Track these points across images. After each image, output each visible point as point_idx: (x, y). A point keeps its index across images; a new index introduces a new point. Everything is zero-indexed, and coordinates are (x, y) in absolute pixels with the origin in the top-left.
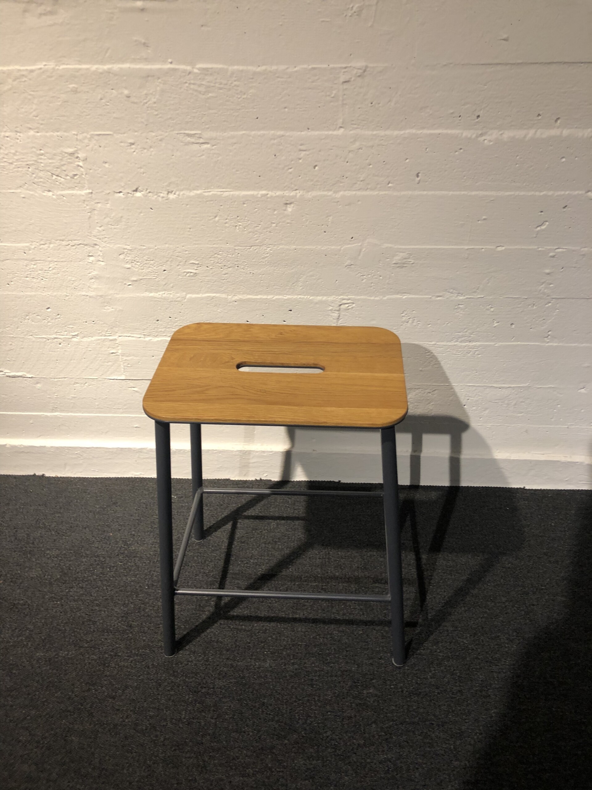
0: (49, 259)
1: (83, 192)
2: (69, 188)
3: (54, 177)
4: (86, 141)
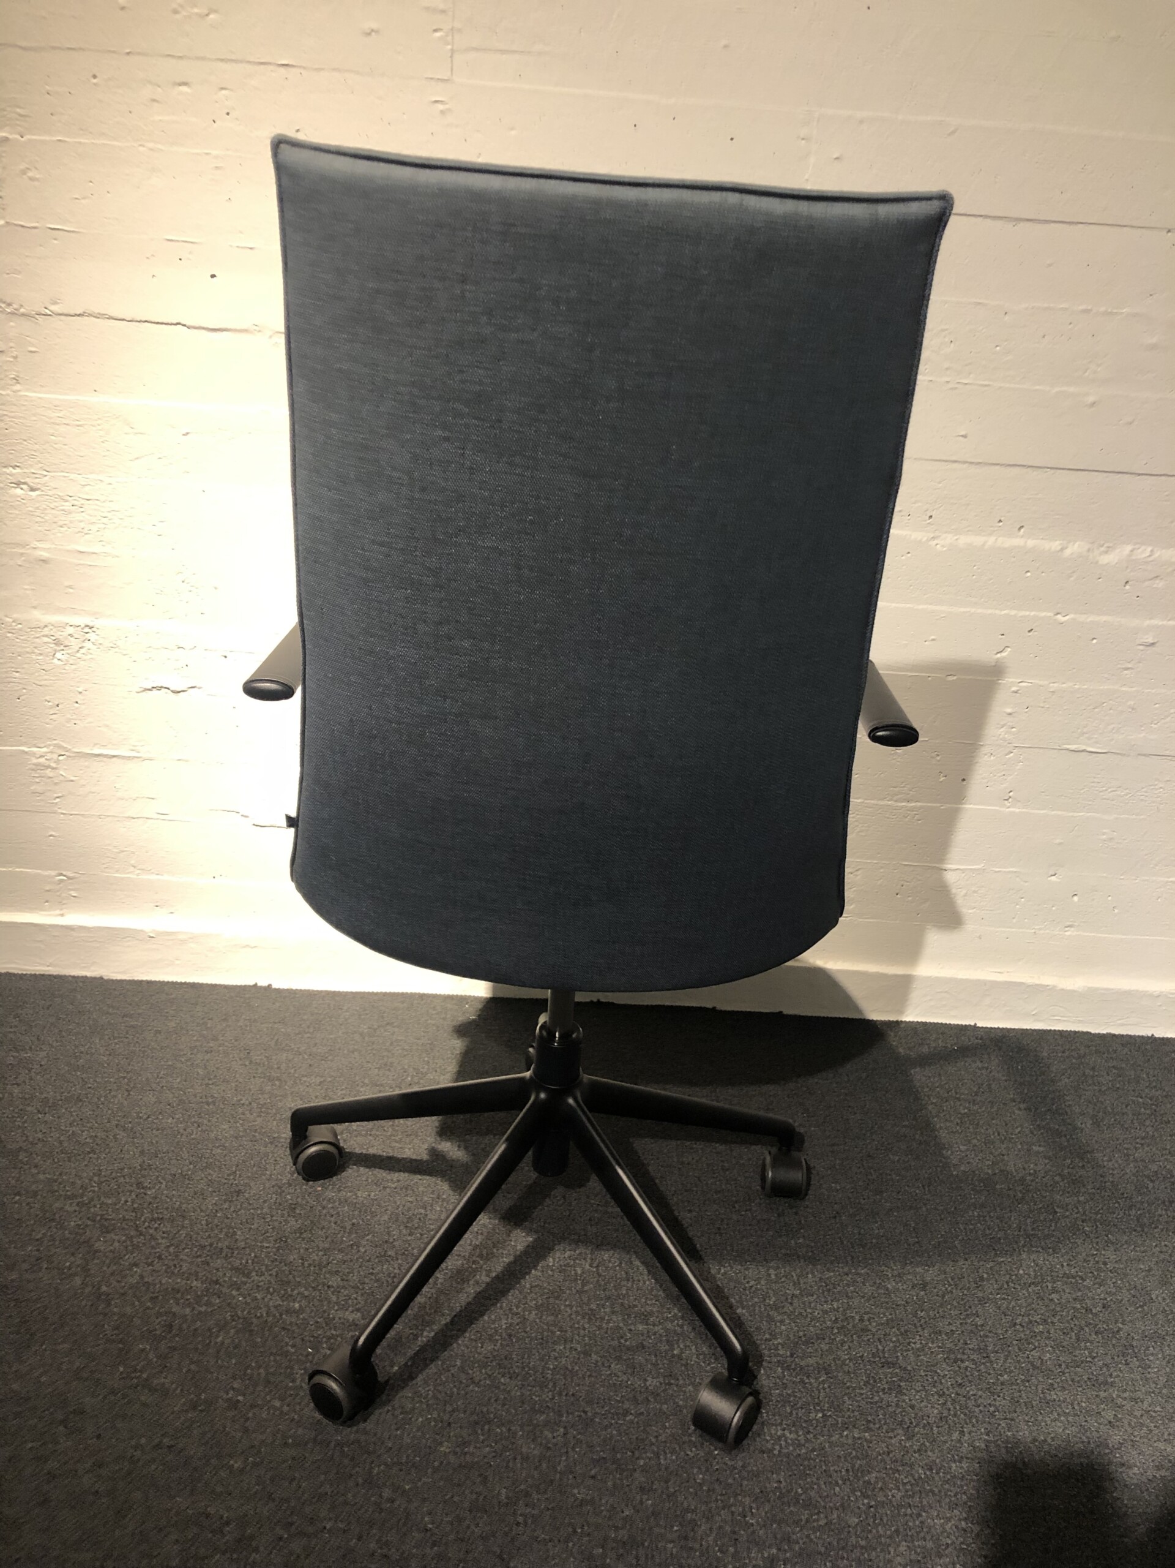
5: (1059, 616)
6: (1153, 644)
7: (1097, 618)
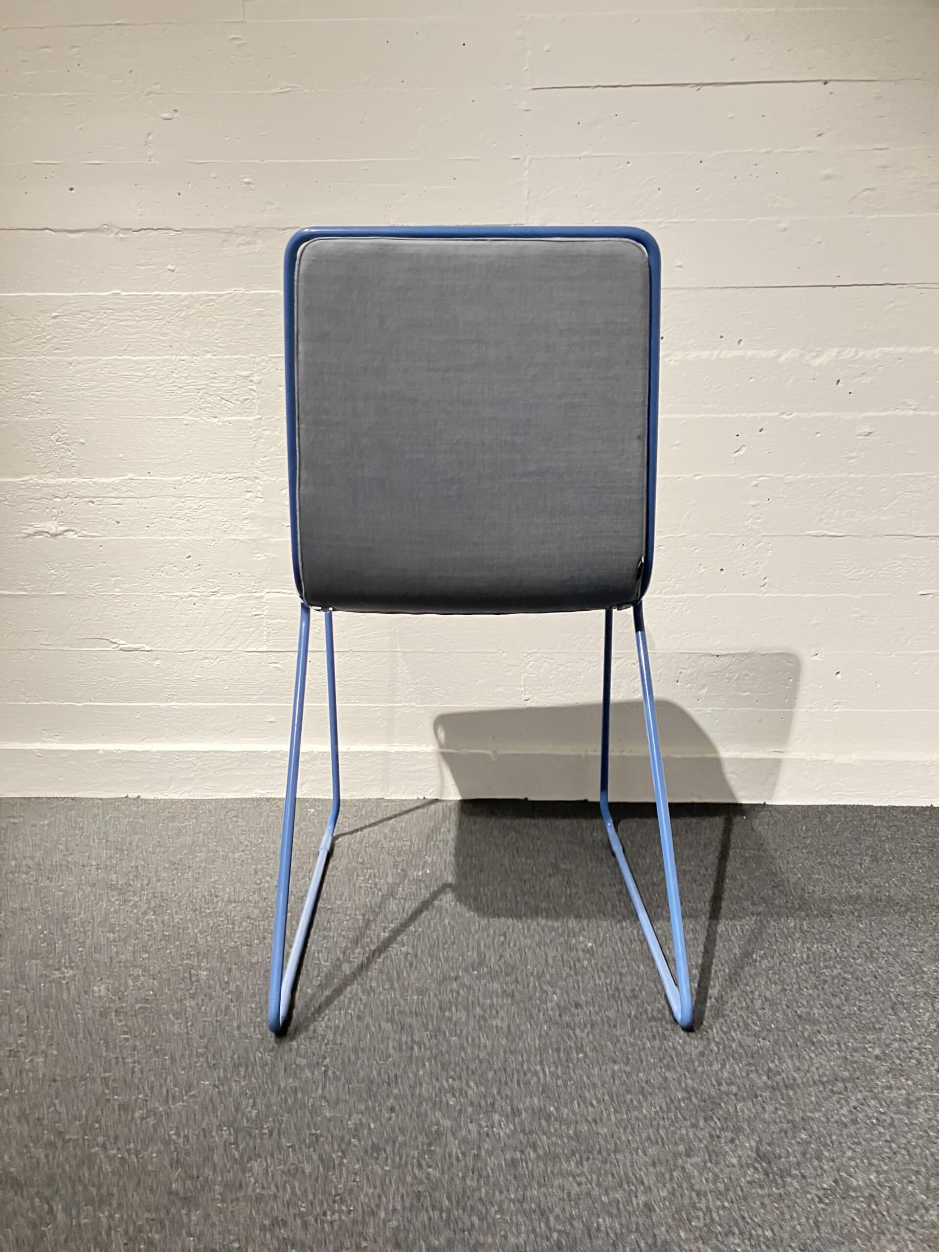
0: (202, 495)
1: (251, 419)
2: (238, 414)
3: (224, 401)
4: (264, 364)
5: (784, 416)
6: (870, 433)
7: (818, 414)
